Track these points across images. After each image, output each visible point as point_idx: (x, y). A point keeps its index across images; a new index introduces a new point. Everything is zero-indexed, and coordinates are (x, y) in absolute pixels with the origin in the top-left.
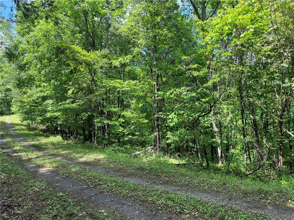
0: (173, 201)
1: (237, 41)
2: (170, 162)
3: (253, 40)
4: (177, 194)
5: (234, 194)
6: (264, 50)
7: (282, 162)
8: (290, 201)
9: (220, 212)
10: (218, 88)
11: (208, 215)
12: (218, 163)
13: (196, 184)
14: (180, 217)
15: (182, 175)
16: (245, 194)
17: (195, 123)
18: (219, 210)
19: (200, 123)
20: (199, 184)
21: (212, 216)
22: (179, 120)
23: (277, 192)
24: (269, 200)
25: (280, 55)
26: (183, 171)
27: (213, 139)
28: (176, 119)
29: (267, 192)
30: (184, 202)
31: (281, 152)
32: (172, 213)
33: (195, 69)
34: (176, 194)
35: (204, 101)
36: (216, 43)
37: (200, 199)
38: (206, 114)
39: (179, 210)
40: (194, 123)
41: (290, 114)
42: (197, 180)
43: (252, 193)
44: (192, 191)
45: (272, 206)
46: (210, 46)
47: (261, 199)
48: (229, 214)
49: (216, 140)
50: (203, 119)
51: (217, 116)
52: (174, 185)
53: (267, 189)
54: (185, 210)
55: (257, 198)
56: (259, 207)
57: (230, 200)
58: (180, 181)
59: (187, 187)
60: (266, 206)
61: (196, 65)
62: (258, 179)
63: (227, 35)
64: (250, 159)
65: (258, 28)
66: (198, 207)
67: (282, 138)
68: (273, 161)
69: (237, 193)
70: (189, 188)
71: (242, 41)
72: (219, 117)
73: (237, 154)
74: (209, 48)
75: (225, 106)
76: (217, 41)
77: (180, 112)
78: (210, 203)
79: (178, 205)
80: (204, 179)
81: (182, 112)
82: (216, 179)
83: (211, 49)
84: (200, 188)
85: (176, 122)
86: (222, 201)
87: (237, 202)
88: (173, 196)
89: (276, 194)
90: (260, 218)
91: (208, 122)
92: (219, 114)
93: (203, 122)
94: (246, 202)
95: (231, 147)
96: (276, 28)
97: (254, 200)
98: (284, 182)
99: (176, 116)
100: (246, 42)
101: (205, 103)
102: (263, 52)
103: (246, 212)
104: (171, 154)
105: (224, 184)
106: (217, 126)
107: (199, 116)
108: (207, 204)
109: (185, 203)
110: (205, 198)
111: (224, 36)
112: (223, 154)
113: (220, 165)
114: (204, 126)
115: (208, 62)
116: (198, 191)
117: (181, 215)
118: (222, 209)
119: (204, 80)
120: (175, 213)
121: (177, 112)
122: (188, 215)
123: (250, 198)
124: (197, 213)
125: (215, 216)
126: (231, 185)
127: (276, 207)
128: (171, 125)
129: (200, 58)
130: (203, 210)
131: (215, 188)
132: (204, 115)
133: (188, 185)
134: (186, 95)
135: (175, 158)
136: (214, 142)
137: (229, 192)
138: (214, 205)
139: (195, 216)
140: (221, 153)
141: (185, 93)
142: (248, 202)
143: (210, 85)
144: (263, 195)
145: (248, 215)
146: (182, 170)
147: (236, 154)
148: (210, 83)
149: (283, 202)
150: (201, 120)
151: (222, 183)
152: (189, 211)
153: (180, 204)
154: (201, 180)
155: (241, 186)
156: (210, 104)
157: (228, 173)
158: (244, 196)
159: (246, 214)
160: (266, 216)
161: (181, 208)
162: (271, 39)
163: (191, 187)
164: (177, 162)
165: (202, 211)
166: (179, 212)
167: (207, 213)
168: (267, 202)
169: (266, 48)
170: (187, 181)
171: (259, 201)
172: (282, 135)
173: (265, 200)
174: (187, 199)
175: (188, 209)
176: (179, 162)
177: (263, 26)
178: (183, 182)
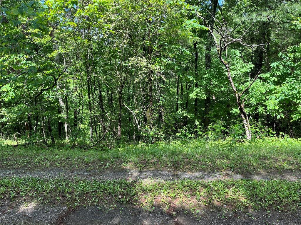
0: (6, 186)
1: (82, 12)
2: (5, 143)
3: (97, 15)
4: (12, 178)
5: (77, 166)
6: (107, 28)
7: (120, 131)
8: (123, 164)
9: (61, 186)
10: (64, 60)
11: (47, 192)
12: (65, 139)
13: (36, 163)
14: (14, 201)
15: (19, 156)
16: (87, 164)
17: (38, 98)
18: (60, 185)
19: (43, 98)
20: (39, 162)
21: (52, 192)
22: (16, 94)
23: (114, 158)
24: (107, 166)
25: (121, 35)
26: (22, 151)
27: (58, 115)
28: (13, 93)
29: (106, 159)
30: (20, 185)
31: (120, 124)
32: (5, 200)
33: (36, 35)
34: (9, 179)
35: (48, 73)
36: (60, 10)
37: (39, 179)
38: (50, 88)
39: (13, 195)
40: (36, 97)
41: (129, 91)
42: (38, 160)
43: (94, 162)
44: (32, 171)
45: (110, 170)
46: (53, 10)
47: (100, 166)
48: (69, 186)
49: (62, 116)
50: (48, 93)
51: (63, 90)
52: (9, 169)
53: (107, 157)
54: (20, 193)
55: (97, 166)
56: (99, 174)
57: (72, 172)
58: (16, 163)
59: (26, 168)
60: (104, 171)
61: (37, 30)
62: (100, 149)
63: (71, 3)
64: (96, 132)
65: (103, 4)
66: (37, 186)
67: (120, 111)
68: (114, 132)
69: (79, 164)
70: (27, 169)
71: (87, 14)
72: (65, 91)
73: (85, 129)
74: (52, 13)
75: (72, 81)
76: (62, 7)
77: (18, 84)
78: (51, 180)
79: (12, 189)
80: (47, 157)
81: (21, 84)
82: (59, 155)
83: (54, 15)
84: (41, 167)
85: (12, 96)
86: (64, 175)
87: (79, 173)
88: (6, 181)
89: (113, 159)
90: (98, 183)
91: (53, 97)
92: (65, 89)
93: (48, 96)
94: (87, 171)
95: (79, 122)
96: (118, 8)
97: (95, 168)
98: (121, 149)
99: (13, 89)
100: (91, 15)
101: (49, 75)
102: (106, 29)
103: (86, 180)
104: (8, 134)
105: (68, 158)
106: (63, 100)
107: (42, 90)
108: (48, 181)
109: (22, 185)
110: (45, 175)
111: (69, 4)
112: (69, 129)
113: (67, 140)
114: (49, 101)
115: (51, 29)
116: (38, 171)
117: (16, 199)
118: (63, 182)
119: (48, 49)
120: (8, 199)
121: (13, 85)
122: (24, 198)
123: (91, 167)
124: (36, 193)
125: (54, 192)
126: (74, 158)
127: (113, 170)
128: (6, 100)
129: (41, 23)
130: (43, 188)
131: (58, 164)
132: (48, 89)
133: (26, 166)
134: (25, 64)
135: (12, 138)
136: (60, 118)
137: (72, 165)
138: (54, 181)
139: (32, 196)
140: (68, 129)
141: (24, 62)
142: (89, 171)
143: (55, 55)
144: (102, 162)
145: (88, 182)
146: (20, 150)
147: (83, 128)
148: (54, 54)
149: (118, 165)
150: (46, 95)
151: (65, 158)
152: (26, 193)
153: (15, 188)
154: (43, 158)
155: (84, 158)
156: (55, 77)
157: (73, 147)
158: (86, 166)
159: (86, 182)
160: (104, 180)
161: (16, 192)
162: (113, 18)
163: (30, 167)
164: (15, 143)
165: (41, 190)
166: (14, 197)
167: (46, 191)
168: (106, 168)
169: (108, 26)
170: (25, 162)
171: (99, 168)
172: (121, 109)
173: (104, 167)
174: (24, 181)
175: (24, 191)
176: (18, 143)
177: (107, 3)
178: (20, 163)
